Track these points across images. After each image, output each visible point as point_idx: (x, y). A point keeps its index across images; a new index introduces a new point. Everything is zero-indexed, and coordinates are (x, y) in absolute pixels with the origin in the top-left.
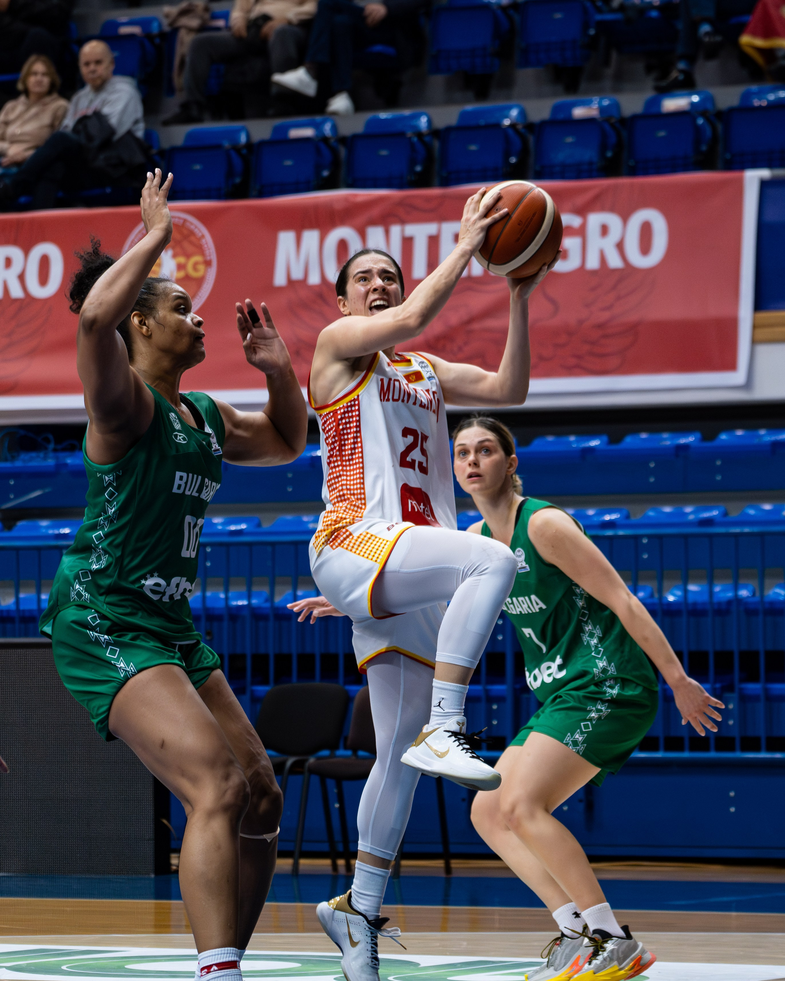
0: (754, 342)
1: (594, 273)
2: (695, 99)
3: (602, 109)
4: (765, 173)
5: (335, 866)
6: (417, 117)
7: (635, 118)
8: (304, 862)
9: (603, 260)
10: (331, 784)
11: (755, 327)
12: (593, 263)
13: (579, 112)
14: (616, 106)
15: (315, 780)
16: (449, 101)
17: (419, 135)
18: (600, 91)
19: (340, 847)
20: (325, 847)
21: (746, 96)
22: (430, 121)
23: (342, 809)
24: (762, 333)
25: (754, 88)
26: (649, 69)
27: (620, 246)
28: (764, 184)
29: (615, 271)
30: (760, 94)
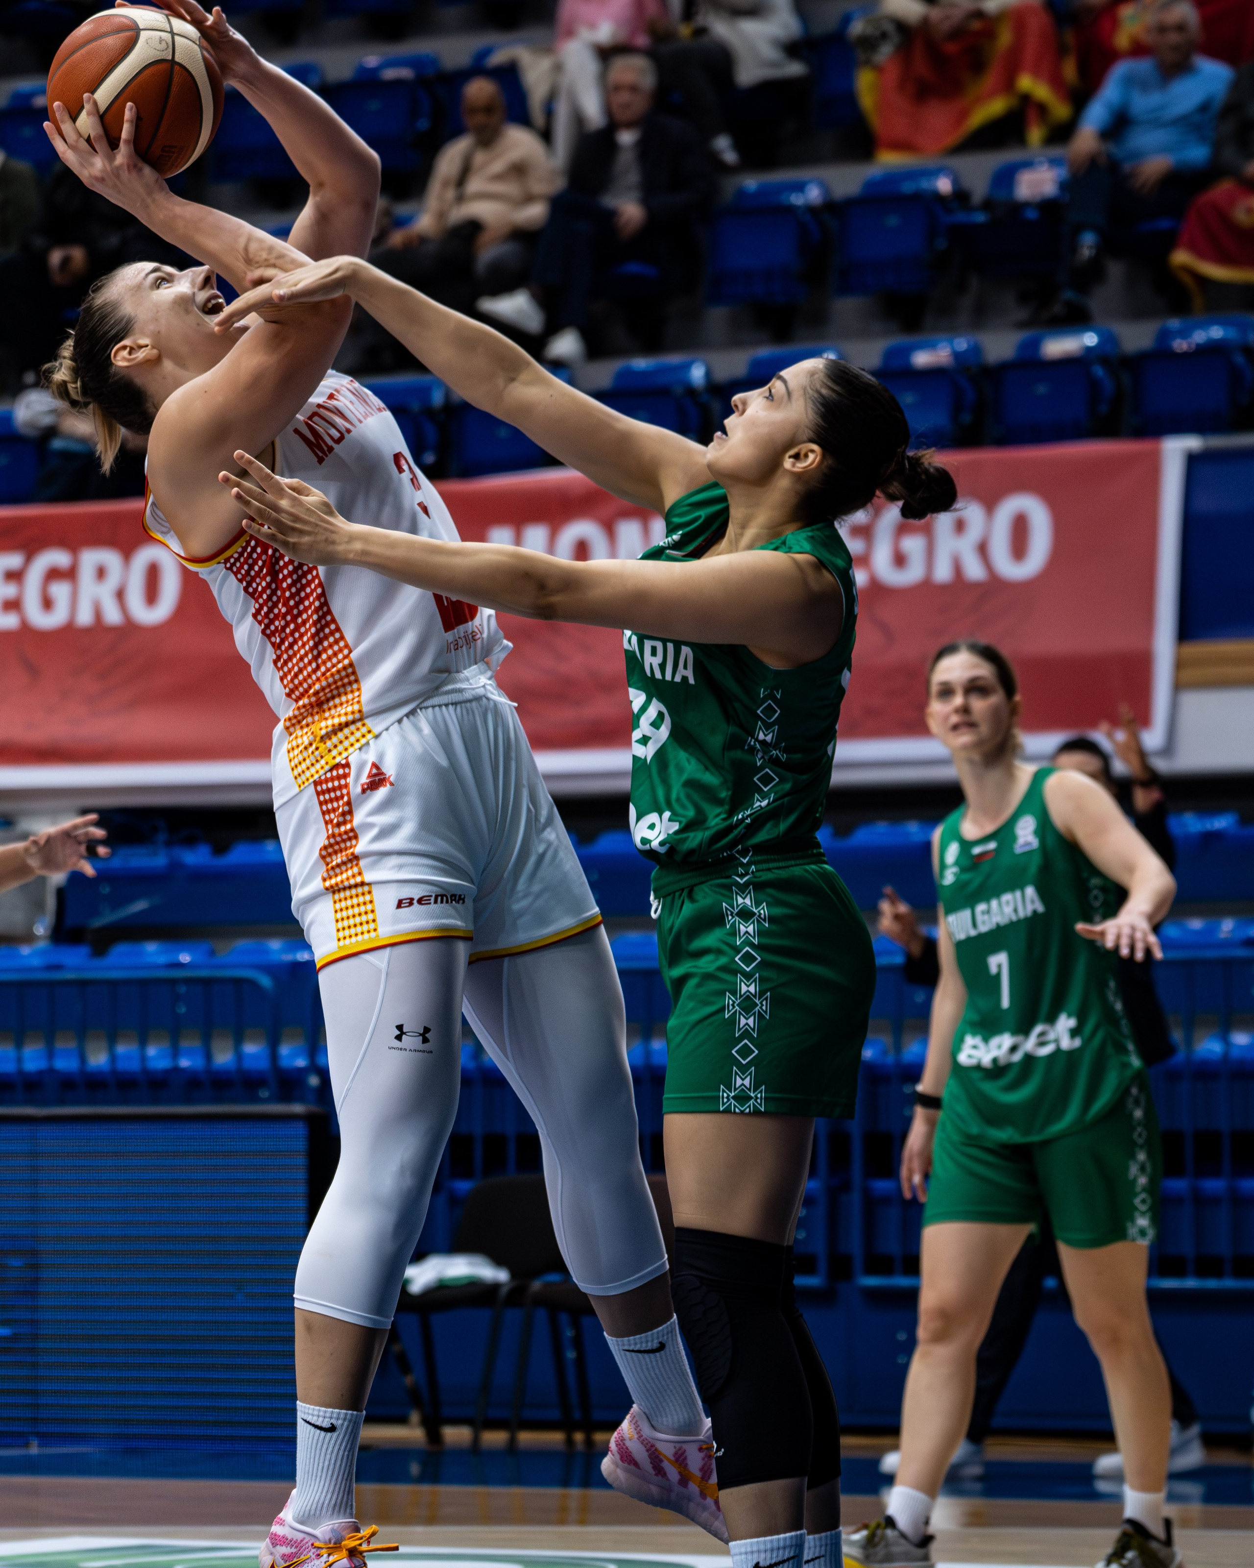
0: (1178, 686)
1: (944, 588)
2: (1090, 339)
3: (956, 355)
4: (1193, 443)
5: (570, 1442)
6: (687, 367)
7: (1004, 367)
8: (526, 1437)
9: (958, 569)
10: (564, 1318)
11: (1179, 665)
12: (943, 573)
13: (922, 359)
14: (976, 350)
15: (541, 1316)
16: (735, 342)
17: (691, 391)
18: (953, 330)
19: (577, 1415)
20: (555, 1414)
21: (1164, 336)
22: (708, 374)
23: (580, 1361)
24: (1188, 674)
25: (1174, 323)
26: (1023, 298)
27: (983, 549)
28: (1193, 461)
29: (975, 586)
30: (1184, 333)
